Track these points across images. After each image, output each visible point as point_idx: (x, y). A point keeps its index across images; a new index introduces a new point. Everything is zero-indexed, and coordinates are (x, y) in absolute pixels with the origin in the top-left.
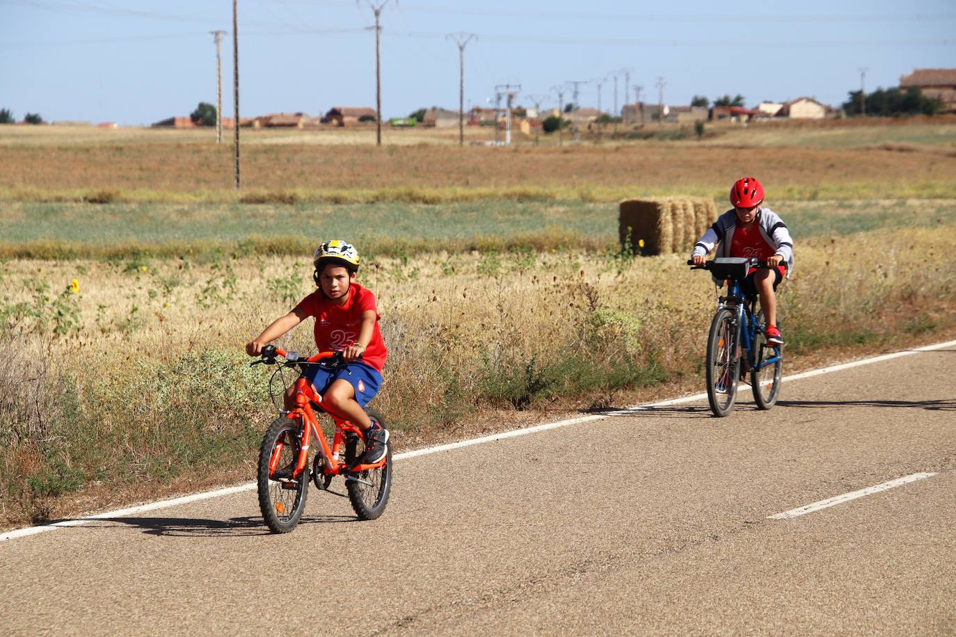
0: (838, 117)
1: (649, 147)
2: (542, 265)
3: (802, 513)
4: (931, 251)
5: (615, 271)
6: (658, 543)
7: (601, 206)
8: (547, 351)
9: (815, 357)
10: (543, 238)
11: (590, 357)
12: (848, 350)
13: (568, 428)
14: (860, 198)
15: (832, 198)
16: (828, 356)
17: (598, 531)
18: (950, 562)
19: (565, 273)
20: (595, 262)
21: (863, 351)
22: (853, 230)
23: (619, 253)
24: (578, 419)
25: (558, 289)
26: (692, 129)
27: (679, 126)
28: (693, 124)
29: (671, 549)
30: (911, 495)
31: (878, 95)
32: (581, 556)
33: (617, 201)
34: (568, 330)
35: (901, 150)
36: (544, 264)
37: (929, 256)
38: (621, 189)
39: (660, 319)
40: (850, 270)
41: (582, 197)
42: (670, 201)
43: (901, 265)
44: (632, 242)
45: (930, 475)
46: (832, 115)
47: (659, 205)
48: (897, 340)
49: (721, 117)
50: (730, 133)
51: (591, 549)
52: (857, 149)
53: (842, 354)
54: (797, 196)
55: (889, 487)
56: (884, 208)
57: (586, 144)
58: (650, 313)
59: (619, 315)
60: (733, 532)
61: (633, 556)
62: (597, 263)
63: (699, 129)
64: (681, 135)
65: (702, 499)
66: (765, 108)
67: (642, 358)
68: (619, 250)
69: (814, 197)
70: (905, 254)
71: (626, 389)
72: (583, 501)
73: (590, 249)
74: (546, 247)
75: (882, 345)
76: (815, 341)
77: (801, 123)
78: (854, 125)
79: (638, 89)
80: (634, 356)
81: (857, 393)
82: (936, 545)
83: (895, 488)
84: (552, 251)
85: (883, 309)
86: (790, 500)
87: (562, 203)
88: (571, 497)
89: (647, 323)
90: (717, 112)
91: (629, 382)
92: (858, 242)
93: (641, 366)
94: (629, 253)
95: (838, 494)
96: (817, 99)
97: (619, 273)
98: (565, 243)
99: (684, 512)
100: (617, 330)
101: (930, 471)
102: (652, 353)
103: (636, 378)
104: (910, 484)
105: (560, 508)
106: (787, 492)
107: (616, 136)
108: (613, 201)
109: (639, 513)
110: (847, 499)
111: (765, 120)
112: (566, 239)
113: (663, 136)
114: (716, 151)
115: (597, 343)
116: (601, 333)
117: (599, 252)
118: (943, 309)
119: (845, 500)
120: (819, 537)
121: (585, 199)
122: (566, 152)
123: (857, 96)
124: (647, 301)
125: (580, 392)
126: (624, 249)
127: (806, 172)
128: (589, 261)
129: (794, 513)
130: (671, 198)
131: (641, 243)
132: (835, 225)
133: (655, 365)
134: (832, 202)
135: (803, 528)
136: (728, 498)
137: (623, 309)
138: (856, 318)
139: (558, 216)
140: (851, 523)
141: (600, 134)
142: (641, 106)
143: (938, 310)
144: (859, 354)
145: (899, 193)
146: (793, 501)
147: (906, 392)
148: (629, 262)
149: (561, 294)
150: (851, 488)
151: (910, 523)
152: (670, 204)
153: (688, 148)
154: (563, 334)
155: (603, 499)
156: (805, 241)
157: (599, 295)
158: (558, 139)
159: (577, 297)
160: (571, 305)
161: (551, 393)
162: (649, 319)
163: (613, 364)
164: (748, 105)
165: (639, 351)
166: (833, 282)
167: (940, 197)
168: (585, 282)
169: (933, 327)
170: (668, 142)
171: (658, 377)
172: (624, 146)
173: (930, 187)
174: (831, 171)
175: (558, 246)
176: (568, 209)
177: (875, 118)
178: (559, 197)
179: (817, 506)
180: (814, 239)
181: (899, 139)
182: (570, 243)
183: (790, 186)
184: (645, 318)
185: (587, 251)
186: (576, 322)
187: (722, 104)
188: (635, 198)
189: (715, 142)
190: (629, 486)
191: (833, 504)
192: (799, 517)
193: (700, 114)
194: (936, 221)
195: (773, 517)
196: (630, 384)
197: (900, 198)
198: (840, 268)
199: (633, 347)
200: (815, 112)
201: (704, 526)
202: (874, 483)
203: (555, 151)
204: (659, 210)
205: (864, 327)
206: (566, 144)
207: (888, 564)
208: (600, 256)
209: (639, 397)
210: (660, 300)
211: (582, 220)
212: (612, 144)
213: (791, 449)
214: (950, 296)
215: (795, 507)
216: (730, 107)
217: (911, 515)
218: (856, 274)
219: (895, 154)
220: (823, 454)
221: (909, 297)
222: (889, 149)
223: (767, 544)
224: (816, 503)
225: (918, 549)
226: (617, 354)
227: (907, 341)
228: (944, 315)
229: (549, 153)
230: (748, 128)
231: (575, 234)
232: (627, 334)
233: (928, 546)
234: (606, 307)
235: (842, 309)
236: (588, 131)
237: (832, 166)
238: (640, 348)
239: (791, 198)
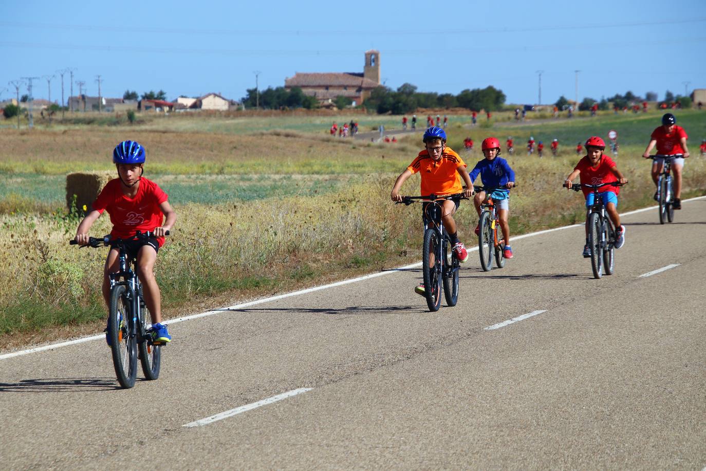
0: (239, 110)
1: (91, 131)
2: (3, 225)
3: (210, 422)
4: (310, 214)
5: (63, 230)
6: (95, 448)
7: (52, 178)
8: (7, 295)
9: (221, 298)
10: (4, 203)
11: (43, 300)
12: (247, 292)
13: (24, 357)
14: (256, 173)
15: (236, 173)
16: (232, 297)
17: (46, 440)
18: (322, 458)
19: (22, 231)
20: (47, 222)
21: (258, 293)
22: (250, 198)
23: (66, 216)
24: (32, 350)
25: (17, 244)
26: (126, 117)
27: (114, 114)
28: (126, 113)
29: (105, 453)
30: (293, 405)
31: (269, 92)
32: (33, 460)
33: (65, 174)
34: (24, 278)
35: (287, 136)
36: (5, 224)
37: (308, 219)
38: (67, 164)
39: (99, 269)
40: (249, 230)
41: (36, 171)
42: (108, 174)
43: (287, 225)
44: (77, 207)
45: (308, 389)
46: (235, 108)
47: (98, 177)
48: (284, 284)
49: (147, 108)
50: (156, 121)
51: (40, 454)
52: (254, 135)
53: (242, 295)
54: (208, 171)
55: (277, 400)
56: (275, 181)
57: (40, 128)
58: (91, 264)
59: (66, 265)
60: (156, 438)
61: (75, 459)
62: (49, 224)
63: (131, 117)
64: (117, 122)
65: (132, 413)
66: (181, 101)
67: (85, 300)
68: (66, 213)
69: (221, 172)
70: (290, 218)
71: (71, 324)
72: (35, 415)
73: (43, 212)
74: (6, 211)
75: (273, 288)
76: (221, 286)
77: (211, 114)
78: (252, 115)
79: (81, 84)
80: (79, 298)
81: (253, 326)
82: (311, 444)
83: (281, 400)
84: (12, 214)
85: (274, 260)
86: (201, 411)
87: (20, 175)
88: (25, 413)
89: (89, 272)
90: (144, 104)
91: (74, 319)
92: (254, 208)
93: (84, 307)
94: (75, 216)
95: (238, 406)
96: (222, 95)
97: (67, 231)
98: (22, 207)
99: (117, 423)
100: (65, 277)
101: (308, 387)
102: (93, 296)
103: (79, 316)
104: (293, 397)
105: (16, 421)
106: (198, 405)
107: (64, 121)
108: (62, 174)
109: (80, 424)
110: (245, 410)
111: (182, 111)
112: (23, 204)
113: (102, 122)
114: (145, 134)
115: (48, 289)
116: (51, 280)
117: (50, 215)
118: (319, 260)
119: (243, 411)
120: (223, 441)
121: (38, 172)
122: (23, 134)
123: (252, 93)
124: (89, 254)
125: (34, 327)
126: (70, 212)
127: (215, 152)
128: (42, 221)
129: (204, 421)
130: (109, 172)
131: (85, 208)
132: (237, 194)
133: (95, 305)
134: (235, 176)
135: (210, 434)
136: (151, 411)
137: (69, 261)
138: (253, 267)
139: (16, 186)
140: (247, 429)
141: (51, 120)
142: (83, 97)
143: (316, 261)
144: (256, 295)
145: (285, 169)
146: (203, 413)
147: (291, 325)
148: (75, 223)
149: (19, 249)
150: (248, 402)
151: (292, 428)
152: (107, 177)
153: (121, 132)
154: (20, 281)
155: (51, 413)
156: (214, 207)
157: (50, 250)
158: (16, 124)
159: (32, 251)
160: (27, 258)
161: (10, 329)
162: (91, 269)
163: (61, 304)
164: (169, 100)
165: (82, 294)
166: (236, 239)
167: (318, 173)
168: (38, 239)
169: (312, 274)
170: (106, 127)
171: (98, 315)
172: (69, 130)
173: (310, 165)
174: (233, 151)
175: (15, 210)
176: (25, 180)
177: (267, 110)
178: (17, 170)
179: (221, 416)
180: (221, 205)
181: (285, 128)
182: (27, 207)
183: (203, 163)
184: (87, 268)
185: (40, 214)
186: (31, 271)
187: (149, 97)
188: (79, 172)
189: (143, 127)
190: (73, 403)
191: (234, 414)
192: (207, 425)
193: (131, 105)
194: (314, 192)
195: (187, 425)
196: (75, 320)
197: (287, 173)
198: (241, 228)
199: (77, 291)
200: (222, 105)
201: (132, 434)
202: (265, 397)
203: (14, 133)
204: (99, 181)
205: (260, 273)
206: (23, 127)
207: (275, 460)
208: (51, 218)
209: (82, 331)
210: (99, 253)
211: (36, 189)
212: (62, 128)
213: (202, 370)
214: (324, 250)
215: (204, 417)
216: (155, 100)
217: (293, 422)
218: (253, 232)
219: (282, 138)
220: (227, 374)
221: (293, 250)
222: (278, 135)
223: (182, 447)
224: (221, 413)
225: (298, 448)
226: (64, 297)
227: (292, 285)
228: (319, 265)
229: (8, 134)
230: (169, 117)
231: (31, 200)
232: (73, 281)
233: (305, 445)
234: (55, 259)
235: (242, 259)
236: (40, 116)
237: (235, 148)
238: (83, 292)
239: (203, 173)
